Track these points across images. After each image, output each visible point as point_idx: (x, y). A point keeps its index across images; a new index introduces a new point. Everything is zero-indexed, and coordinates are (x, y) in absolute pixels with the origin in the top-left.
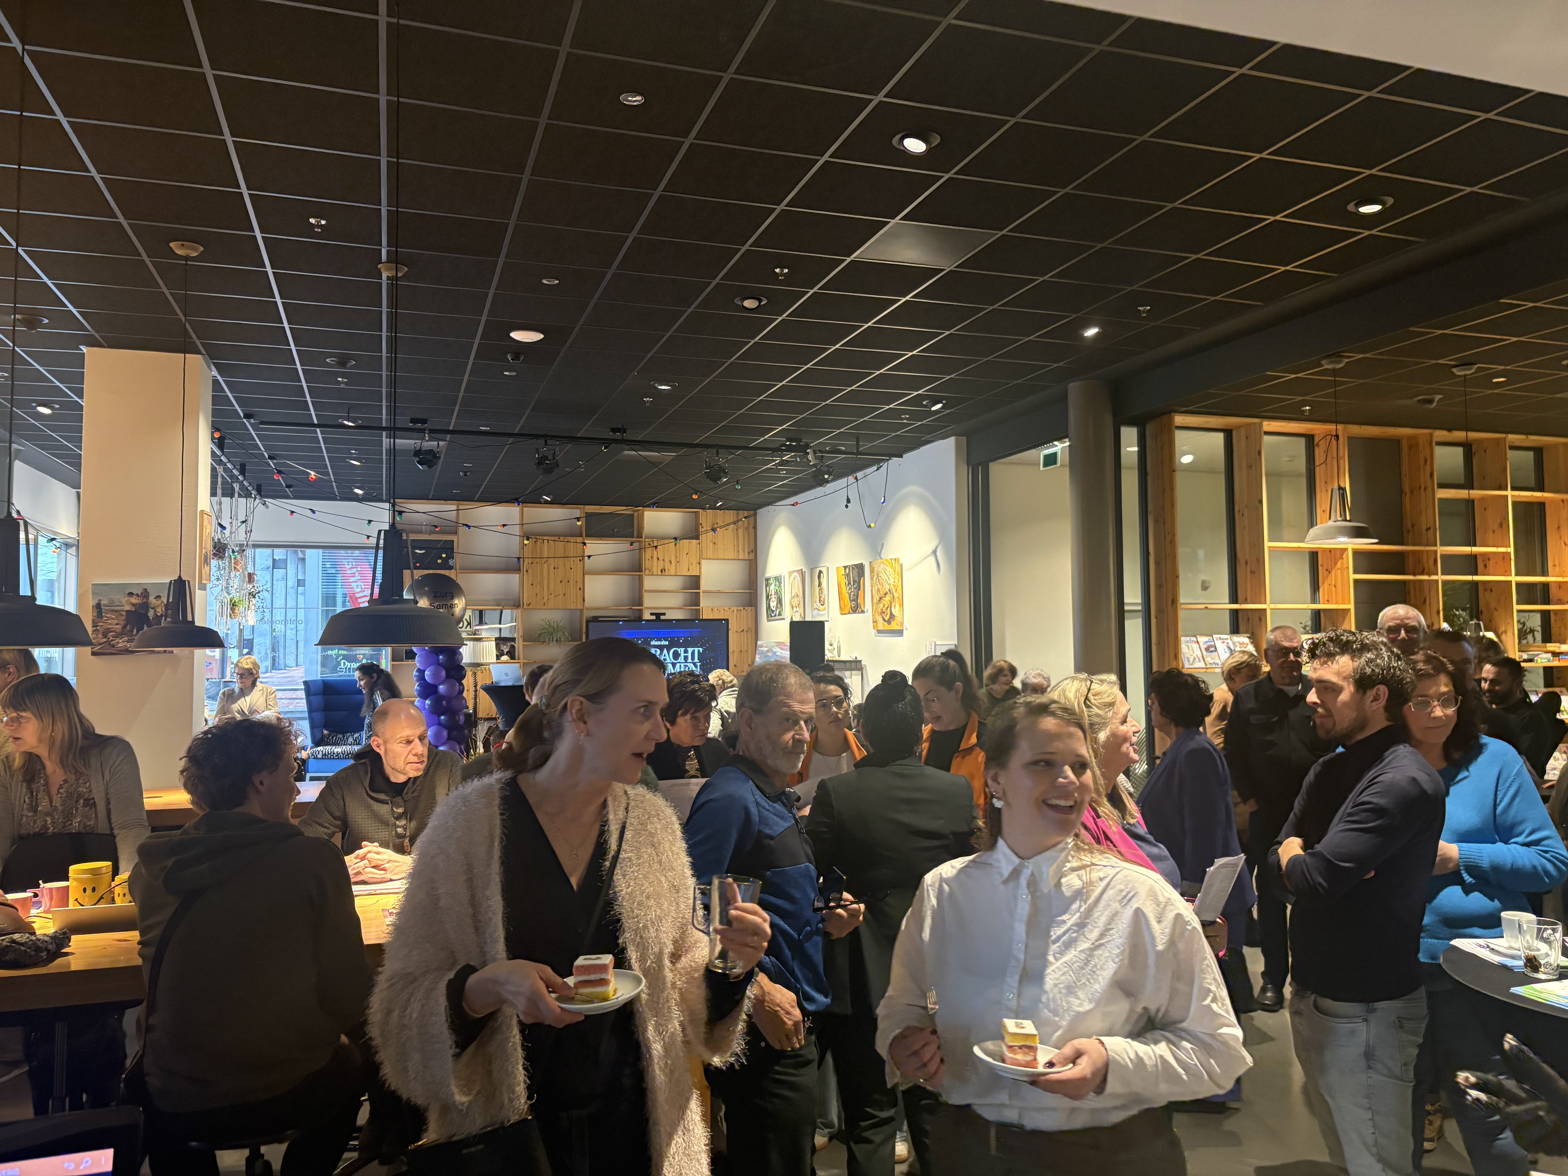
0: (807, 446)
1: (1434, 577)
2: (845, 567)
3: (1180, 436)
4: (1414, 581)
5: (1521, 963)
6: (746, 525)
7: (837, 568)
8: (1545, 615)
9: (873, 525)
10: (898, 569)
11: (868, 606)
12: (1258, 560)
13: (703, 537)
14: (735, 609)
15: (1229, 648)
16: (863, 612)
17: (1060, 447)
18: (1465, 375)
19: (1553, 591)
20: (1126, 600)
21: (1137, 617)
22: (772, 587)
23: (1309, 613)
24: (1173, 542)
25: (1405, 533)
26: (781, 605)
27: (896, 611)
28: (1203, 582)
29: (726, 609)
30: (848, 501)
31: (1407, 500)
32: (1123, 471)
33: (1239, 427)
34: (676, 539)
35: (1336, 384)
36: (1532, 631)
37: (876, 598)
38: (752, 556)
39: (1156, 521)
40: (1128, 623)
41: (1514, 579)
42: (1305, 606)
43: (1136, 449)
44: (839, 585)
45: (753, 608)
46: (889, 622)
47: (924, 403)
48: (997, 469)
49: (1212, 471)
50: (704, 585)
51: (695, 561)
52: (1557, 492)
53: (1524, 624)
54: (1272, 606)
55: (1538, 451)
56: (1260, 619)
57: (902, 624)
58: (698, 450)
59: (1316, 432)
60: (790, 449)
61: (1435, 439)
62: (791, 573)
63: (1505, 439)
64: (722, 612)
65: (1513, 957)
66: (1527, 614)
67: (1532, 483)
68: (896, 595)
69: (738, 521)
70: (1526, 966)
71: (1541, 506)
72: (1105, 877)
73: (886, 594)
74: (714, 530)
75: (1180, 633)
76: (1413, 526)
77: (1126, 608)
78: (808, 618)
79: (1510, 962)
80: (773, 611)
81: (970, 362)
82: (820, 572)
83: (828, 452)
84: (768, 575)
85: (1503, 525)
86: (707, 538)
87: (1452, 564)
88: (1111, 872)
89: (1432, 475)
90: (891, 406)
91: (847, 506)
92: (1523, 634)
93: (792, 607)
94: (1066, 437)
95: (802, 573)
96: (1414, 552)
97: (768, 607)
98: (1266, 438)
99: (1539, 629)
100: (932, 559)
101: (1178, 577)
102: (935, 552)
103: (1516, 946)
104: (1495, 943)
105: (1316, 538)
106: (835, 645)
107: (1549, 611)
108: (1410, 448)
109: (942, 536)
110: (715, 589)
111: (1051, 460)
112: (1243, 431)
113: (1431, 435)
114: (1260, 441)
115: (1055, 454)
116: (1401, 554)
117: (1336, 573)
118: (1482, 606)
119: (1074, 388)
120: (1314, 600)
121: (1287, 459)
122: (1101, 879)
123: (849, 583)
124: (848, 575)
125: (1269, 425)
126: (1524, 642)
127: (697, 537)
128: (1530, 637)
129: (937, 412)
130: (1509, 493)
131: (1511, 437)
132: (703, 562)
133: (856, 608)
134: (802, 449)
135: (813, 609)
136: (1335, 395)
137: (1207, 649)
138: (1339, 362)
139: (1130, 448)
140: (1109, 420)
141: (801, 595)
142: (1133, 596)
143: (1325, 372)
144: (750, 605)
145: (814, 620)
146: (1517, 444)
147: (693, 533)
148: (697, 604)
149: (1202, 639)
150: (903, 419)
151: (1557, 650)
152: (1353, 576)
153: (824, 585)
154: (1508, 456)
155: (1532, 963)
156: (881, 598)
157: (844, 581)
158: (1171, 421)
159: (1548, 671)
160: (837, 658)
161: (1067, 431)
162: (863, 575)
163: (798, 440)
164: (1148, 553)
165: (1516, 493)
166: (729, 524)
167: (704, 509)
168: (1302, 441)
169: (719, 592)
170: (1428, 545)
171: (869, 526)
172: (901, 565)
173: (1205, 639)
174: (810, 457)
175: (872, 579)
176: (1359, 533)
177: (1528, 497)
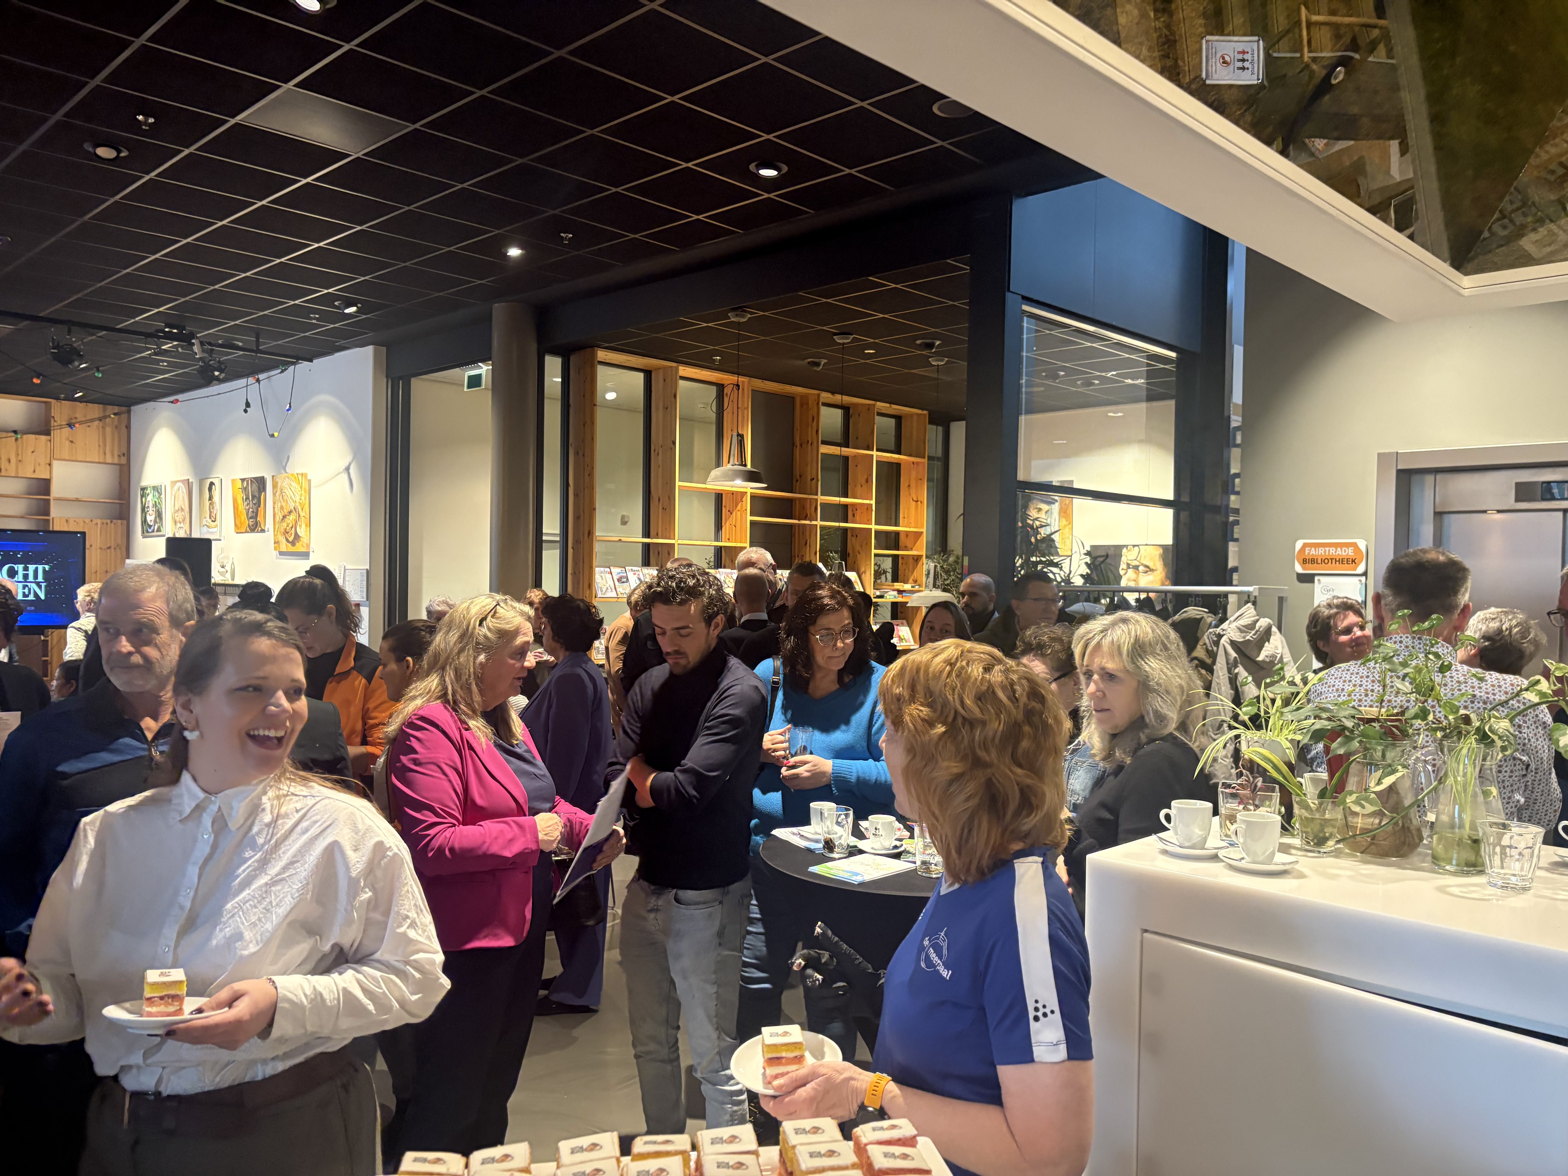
0: (192, 335)
1: (814, 523)
2: (243, 480)
3: (602, 373)
4: (799, 525)
5: (821, 845)
6: (116, 422)
7: (233, 481)
8: (895, 558)
9: (276, 434)
10: (305, 485)
11: (269, 524)
12: (669, 498)
13: (56, 434)
14: (99, 521)
15: (639, 579)
16: (263, 531)
17: (484, 370)
18: (844, 344)
19: (902, 537)
20: (544, 531)
21: (555, 549)
22: (150, 498)
23: (712, 550)
24: (591, 475)
25: (794, 481)
26: (161, 519)
27: (301, 531)
28: (623, 517)
29: (87, 521)
30: (248, 405)
31: (797, 451)
32: (546, 402)
33: (658, 369)
34: (15, 432)
35: (739, 337)
36: (885, 572)
37: (279, 516)
38: (123, 461)
39: (577, 453)
40: (545, 554)
41: (874, 527)
42: (708, 543)
43: (560, 380)
44: (235, 500)
45: (125, 522)
46: (293, 543)
47: (336, 303)
48: (419, 385)
49: (632, 410)
50: (56, 490)
51: (43, 460)
52: (910, 455)
53: (879, 566)
54: (680, 542)
55: (898, 418)
56: (669, 554)
57: (308, 546)
58: (44, 324)
59: (726, 383)
60: (170, 337)
61: (822, 400)
62: (174, 483)
63: (874, 405)
64: (82, 523)
65: (817, 841)
66: (881, 558)
67: (893, 448)
68: (302, 514)
69: (105, 417)
70: (824, 847)
71: (898, 466)
72: (302, 808)
73: (290, 512)
74: (70, 425)
75: (595, 563)
76: (800, 476)
77: (544, 538)
78: (196, 535)
79: (813, 845)
80: (150, 526)
81: (388, 265)
82: (212, 484)
83: (220, 346)
84: (144, 483)
85: (868, 480)
86: (60, 435)
87: (830, 512)
88: (310, 802)
89: (817, 431)
90: (296, 302)
91: (246, 411)
92: (878, 574)
93: (175, 522)
94: (490, 359)
95: (188, 484)
96: (800, 499)
97: (144, 521)
98: (681, 383)
99: (890, 570)
100: (345, 476)
101: (594, 509)
102: (347, 469)
103: (820, 831)
104: (804, 830)
105: (716, 479)
106: (228, 568)
107: (898, 556)
108: (802, 406)
109: (357, 453)
110: (74, 496)
111: (475, 381)
112: (661, 372)
113: (819, 395)
114: (676, 384)
115: (480, 376)
116: (791, 501)
117: (737, 514)
118: (849, 549)
119: (499, 310)
120: (717, 539)
121: (701, 406)
122: (297, 811)
123: (247, 498)
124: (245, 489)
125: (685, 371)
126: (879, 581)
127: (48, 433)
128: (883, 577)
129: (350, 316)
130: (875, 453)
131: (879, 404)
132: (55, 463)
133: (255, 527)
134: (186, 339)
135: (201, 525)
136: (738, 348)
137: (619, 580)
138: (743, 317)
139: (554, 379)
140: (533, 347)
141: (187, 509)
142: (551, 527)
143: (732, 325)
144: (121, 517)
145: (202, 537)
146: (883, 411)
147: (44, 429)
148: (47, 513)
149: (616, 571)
150: (311, 319)
151: (901, 589)
152: (750, 518)
153: (216, 498)
154: (876, 421)
155: (829, 845)
156: (284, 517)
157: (240, 496)
158: (594, 356)
159: (894, 605)
160: (230, 582)
161: (490, 353)
162: (264, 489)
163: (181, 328)
164: (568, 485)
165: (880, 454)
166: (92, 420)
167: (57, 399)
168: (714, 389)
169: (77, 500)
170: (811, 494)
171: (273, 436)
172: (310, 481)
173: (619, 570)
174: (196, 348)
175: (274, 494)
176: (752, 477)
177: (888, 457)
